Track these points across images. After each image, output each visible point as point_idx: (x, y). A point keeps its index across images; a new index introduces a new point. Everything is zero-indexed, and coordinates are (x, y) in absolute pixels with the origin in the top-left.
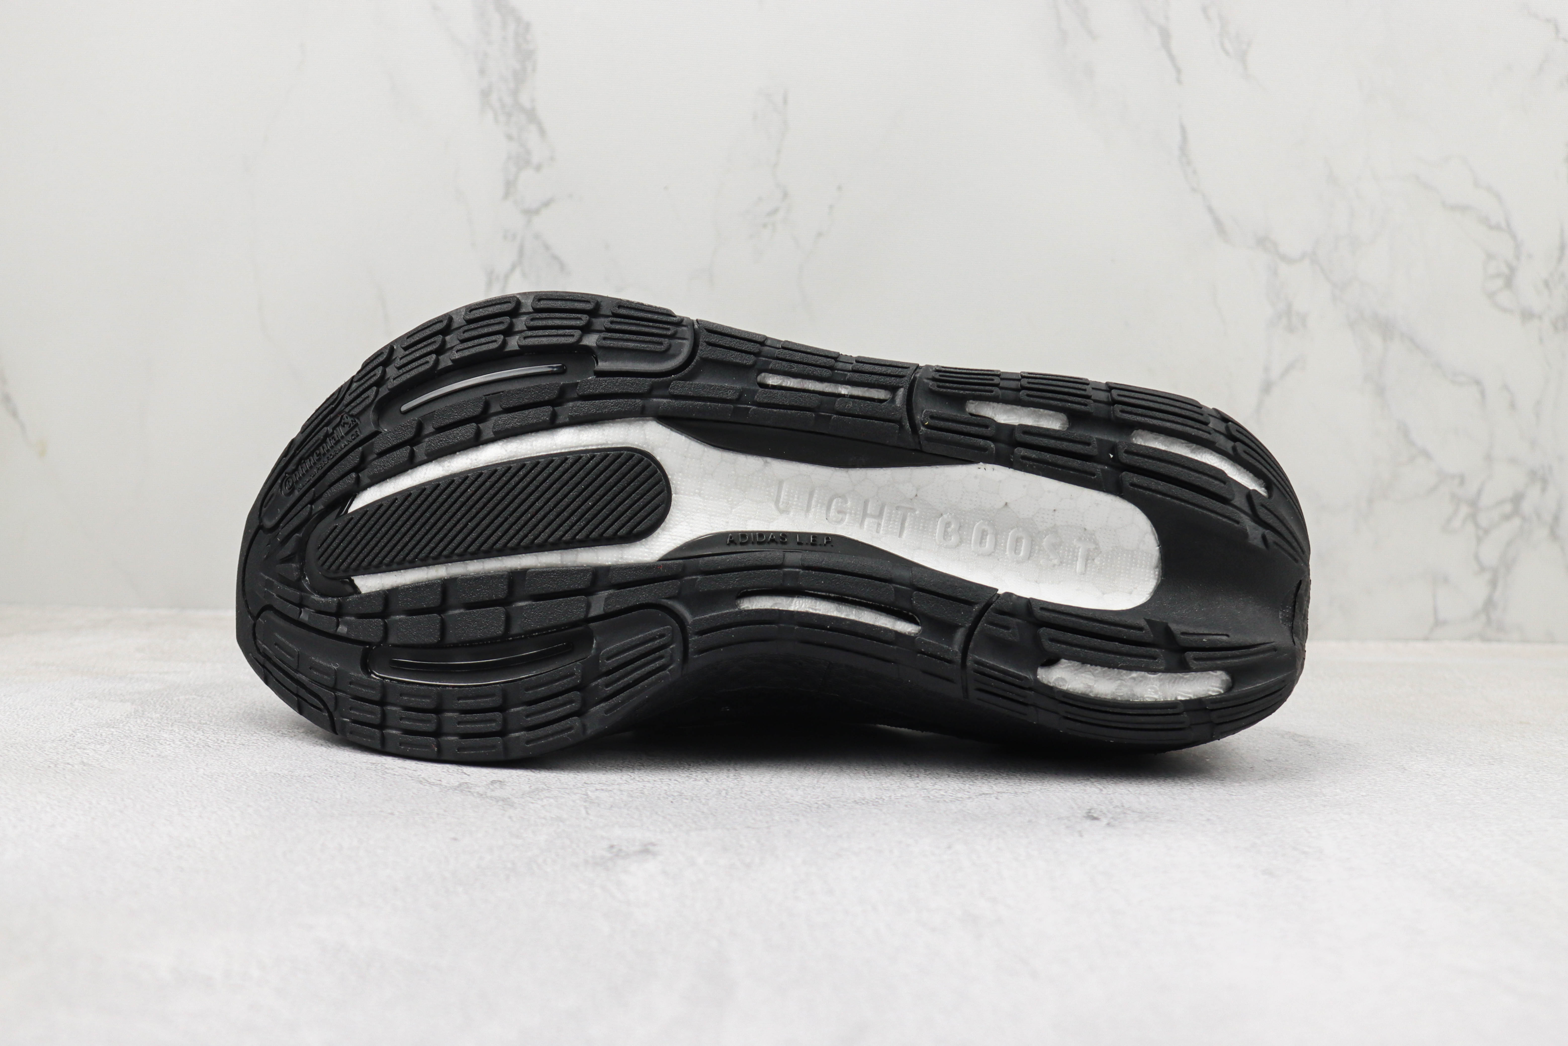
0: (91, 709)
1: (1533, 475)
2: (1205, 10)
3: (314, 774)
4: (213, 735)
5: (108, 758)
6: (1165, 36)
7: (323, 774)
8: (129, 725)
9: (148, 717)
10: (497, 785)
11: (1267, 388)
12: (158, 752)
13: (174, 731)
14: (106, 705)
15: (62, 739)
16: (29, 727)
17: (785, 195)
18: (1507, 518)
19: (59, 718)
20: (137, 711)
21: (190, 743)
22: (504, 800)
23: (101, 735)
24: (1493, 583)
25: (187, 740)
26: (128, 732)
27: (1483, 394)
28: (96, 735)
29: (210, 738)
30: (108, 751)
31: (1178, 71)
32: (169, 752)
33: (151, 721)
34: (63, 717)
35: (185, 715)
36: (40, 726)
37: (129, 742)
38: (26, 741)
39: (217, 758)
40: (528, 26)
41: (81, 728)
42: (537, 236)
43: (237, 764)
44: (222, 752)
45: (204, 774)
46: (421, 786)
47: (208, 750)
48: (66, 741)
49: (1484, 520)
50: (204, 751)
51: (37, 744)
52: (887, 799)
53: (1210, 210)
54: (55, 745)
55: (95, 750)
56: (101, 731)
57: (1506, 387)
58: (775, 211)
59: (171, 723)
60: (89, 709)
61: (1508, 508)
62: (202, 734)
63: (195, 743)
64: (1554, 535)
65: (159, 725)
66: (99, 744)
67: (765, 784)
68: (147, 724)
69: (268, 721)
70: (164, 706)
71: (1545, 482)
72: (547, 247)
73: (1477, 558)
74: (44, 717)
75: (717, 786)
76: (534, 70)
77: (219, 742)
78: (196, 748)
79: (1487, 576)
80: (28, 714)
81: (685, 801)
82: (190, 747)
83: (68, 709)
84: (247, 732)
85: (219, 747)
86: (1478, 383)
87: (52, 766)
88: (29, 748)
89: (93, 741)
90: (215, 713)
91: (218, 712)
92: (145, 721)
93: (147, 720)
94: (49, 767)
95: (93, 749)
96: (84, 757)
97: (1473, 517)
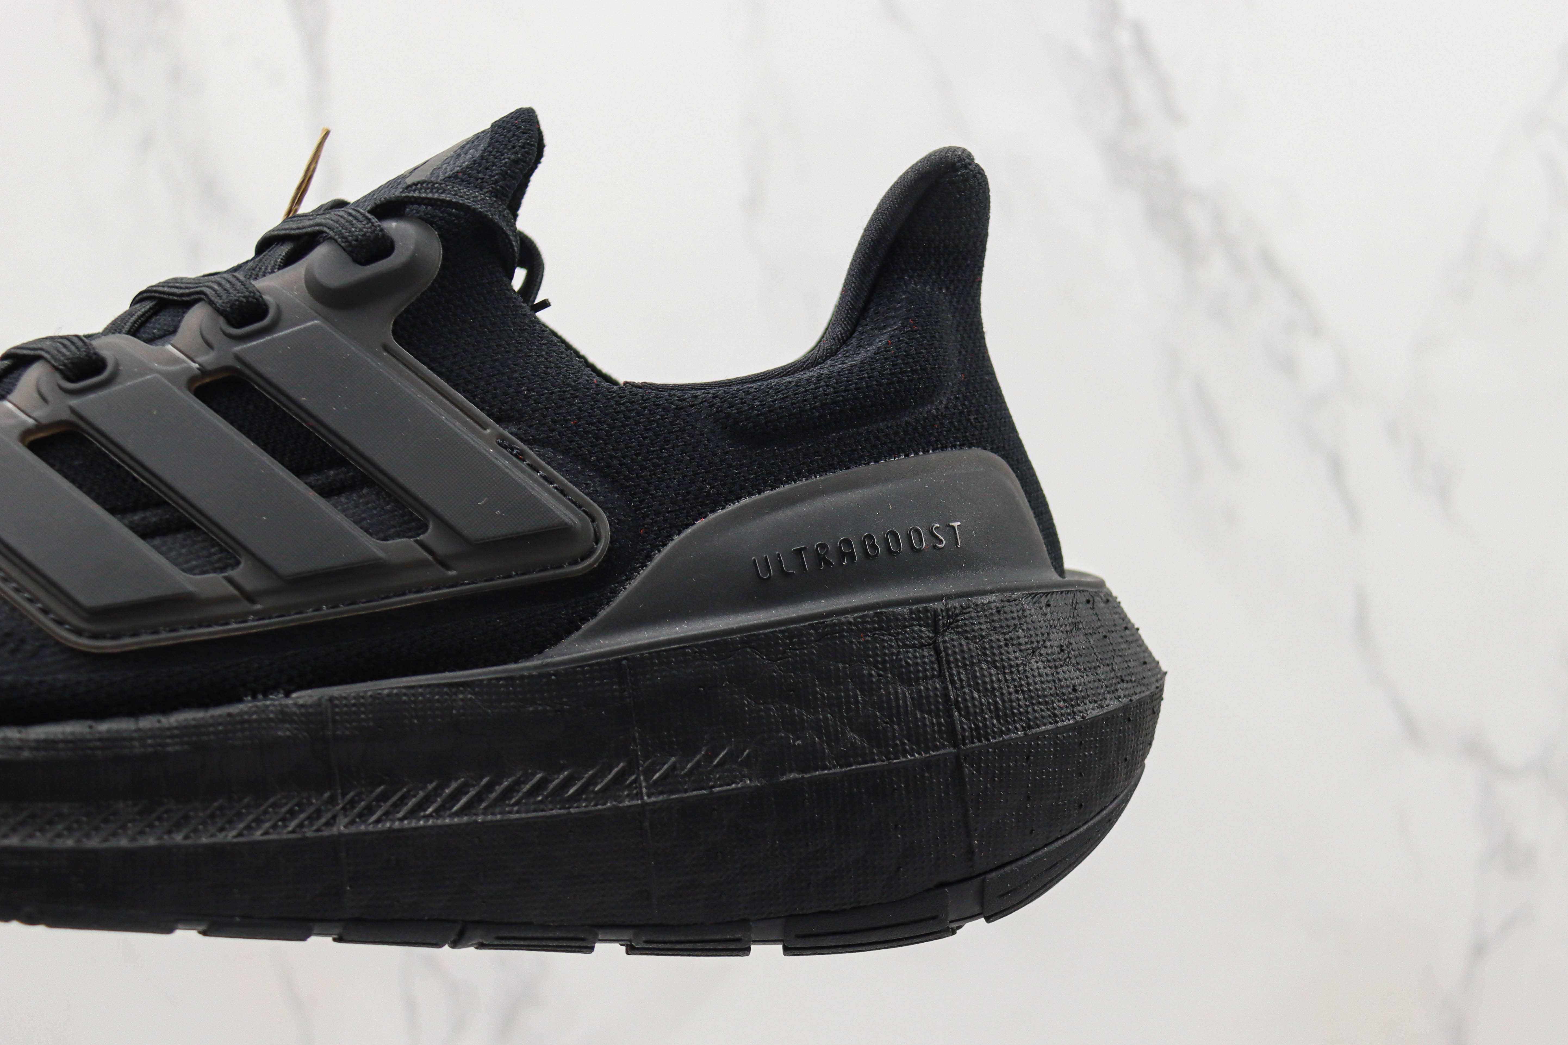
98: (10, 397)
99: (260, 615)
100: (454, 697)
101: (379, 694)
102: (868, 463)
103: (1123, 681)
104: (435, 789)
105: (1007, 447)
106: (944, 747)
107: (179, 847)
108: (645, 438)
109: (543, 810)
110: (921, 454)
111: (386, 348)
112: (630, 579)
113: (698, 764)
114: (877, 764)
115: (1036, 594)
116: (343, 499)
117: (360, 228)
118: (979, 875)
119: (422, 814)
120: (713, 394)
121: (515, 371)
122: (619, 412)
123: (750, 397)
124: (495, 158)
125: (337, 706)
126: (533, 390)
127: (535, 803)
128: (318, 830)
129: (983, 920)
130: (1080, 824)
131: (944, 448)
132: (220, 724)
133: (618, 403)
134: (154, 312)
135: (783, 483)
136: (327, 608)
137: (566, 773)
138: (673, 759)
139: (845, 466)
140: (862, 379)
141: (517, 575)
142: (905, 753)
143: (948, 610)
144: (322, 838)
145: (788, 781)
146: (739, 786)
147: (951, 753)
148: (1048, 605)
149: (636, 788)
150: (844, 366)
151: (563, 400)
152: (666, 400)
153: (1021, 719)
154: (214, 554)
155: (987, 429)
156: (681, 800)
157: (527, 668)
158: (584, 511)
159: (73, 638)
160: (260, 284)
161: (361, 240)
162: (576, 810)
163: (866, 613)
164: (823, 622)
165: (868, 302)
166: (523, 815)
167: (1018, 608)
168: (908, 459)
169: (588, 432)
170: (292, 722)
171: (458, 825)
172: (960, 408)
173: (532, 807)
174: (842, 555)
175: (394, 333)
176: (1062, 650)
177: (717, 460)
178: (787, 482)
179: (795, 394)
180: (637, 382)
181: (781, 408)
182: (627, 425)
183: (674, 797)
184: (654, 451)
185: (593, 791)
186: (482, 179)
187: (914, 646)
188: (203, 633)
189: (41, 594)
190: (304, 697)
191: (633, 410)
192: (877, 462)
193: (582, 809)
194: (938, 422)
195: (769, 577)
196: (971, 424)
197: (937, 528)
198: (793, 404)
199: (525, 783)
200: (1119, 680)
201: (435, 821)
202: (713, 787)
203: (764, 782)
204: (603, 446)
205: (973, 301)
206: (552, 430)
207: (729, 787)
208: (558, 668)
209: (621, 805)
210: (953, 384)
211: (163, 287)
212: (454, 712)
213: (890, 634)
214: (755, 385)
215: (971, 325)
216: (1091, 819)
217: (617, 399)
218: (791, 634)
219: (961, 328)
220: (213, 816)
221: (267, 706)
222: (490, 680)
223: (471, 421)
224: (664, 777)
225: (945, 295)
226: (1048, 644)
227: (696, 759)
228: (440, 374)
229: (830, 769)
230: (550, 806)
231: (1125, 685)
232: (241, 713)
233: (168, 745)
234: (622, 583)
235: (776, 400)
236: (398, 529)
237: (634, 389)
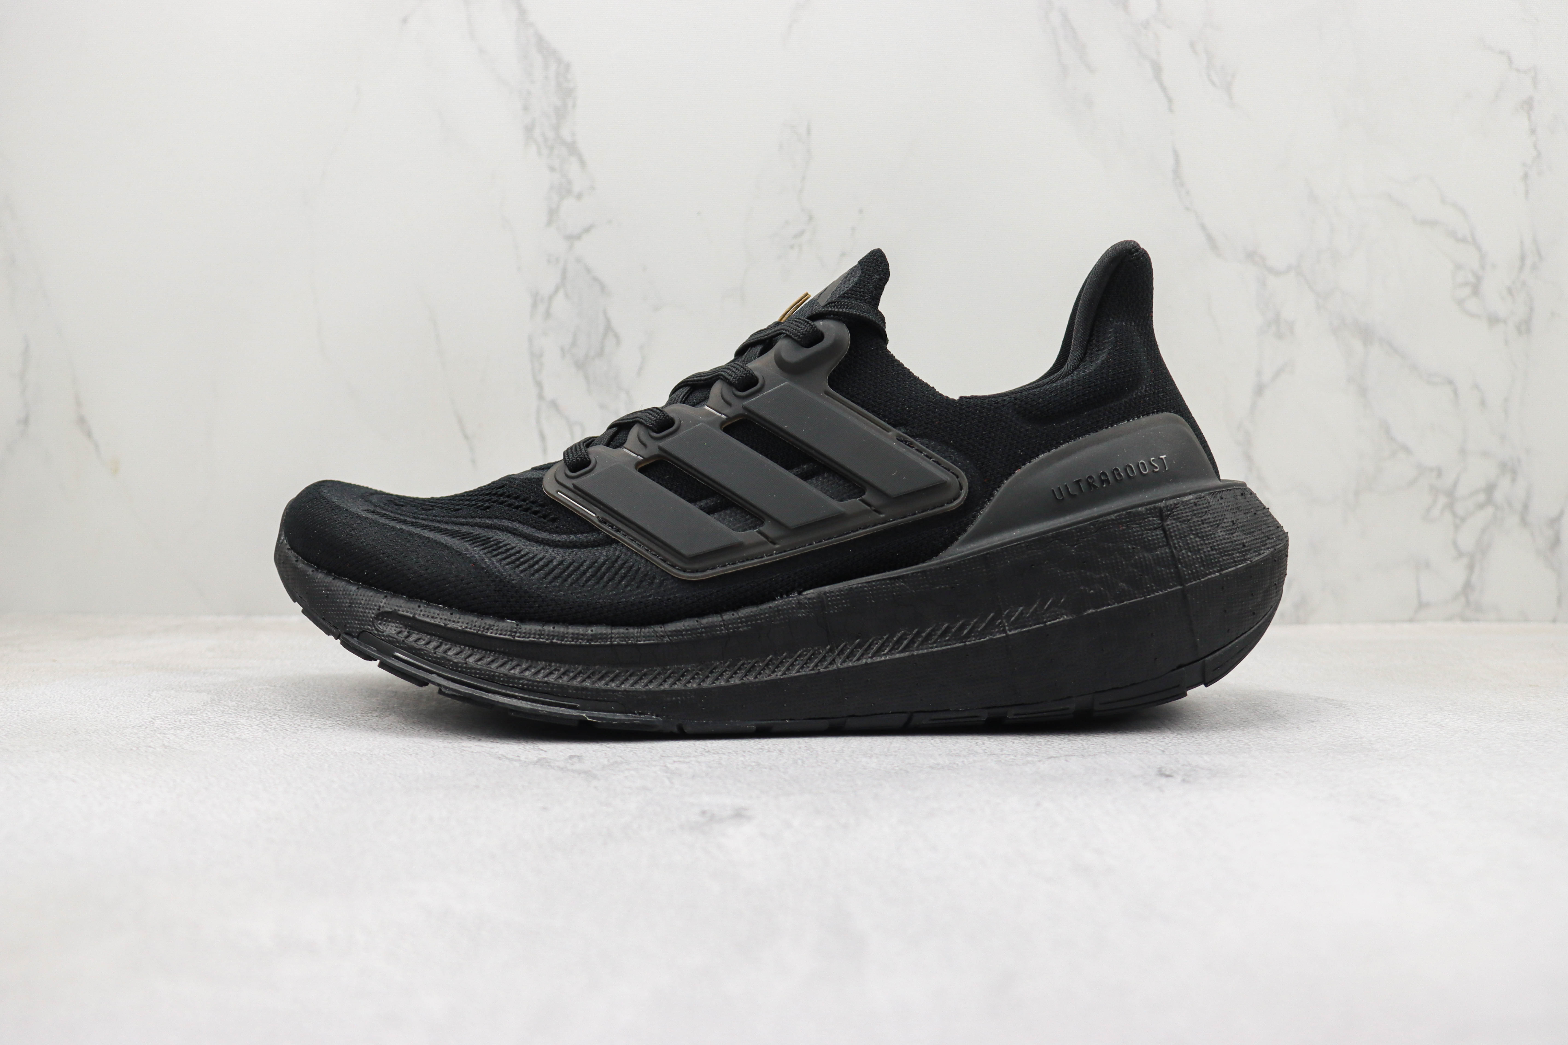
0: (169, 699)
1: (1504, 467)
2: (1192, 45)
3: (393, 753)
4: (290, 720)
5: (189, 741)
6: (1157, 70)
7: (402, 752)
8: (207, 712)
9: (224, 705)
10: (575, 760)
11: (1260, 390)
12: (237, 736)
13: (251, 717)
14: (183, 695)
15: (143, 725)
16: (109, 715)
17: (811, 218)
18: (1481, 506)
19: (138, 707)
20: (214, 700)
21: (268, 727)
22: (586, 772)
23: (180, 721)
24: (1471, 567)
25: (264, 725)
26: (206, 718)
27: (1455, 392)
28: (175, 721)
29: (286, 723)
30: (188, 735)
31: (1170, 100)
32: (248, 735)
33: (228, 708)
34: (141, 706)
35: (260, 703)
36: (120, 714)
37: (207, 727)
38: (107, 727)
39: (296, 740)
40: (568, 66)
41: (160, 715)
42: (578, 260)
43: (315, 745)
44: (299, 734)
45: (285, 754)
46: (501, 762)
47: (286, 733)
48: (146, 727)
49: (1460, 509)
50: (282, 734)
51: (118, 730)
52: (960, 764)
53: (1203, 227)
54: (135, 731)
55: (175, 735)
56: (179, 718)
57: (1476, 386)
58: (802, 233)
59: (247, 710)
60: (166, 698)
61: (1482, 497)
62: (279, 719)
63: (272, 727)
64: (1524, 521)
65: (236, 712)
66: (179, 729)
67: (837, 754)
68: (224, 711)
69: (341, 707)
70: (239, 695)
71: (1514, 473)
72: (588, 270)
73: (1455, 544)
74: (124, 706)
75: (792, 756)
76: (574, 106)
77: (295, 726)
78: (273, 731)
79: (1465, 561)
80: (108, 704)
81: (764, 770)
82: (267, 731)
83: (146, 699)
84: (322, 717)
85: (296, 731)
86: (1451, 382)
87: (134, 749)
88: (110, 733)
89: (172, 726)
90: (290, 701)
91: (292, 700)
92: (221, 709)
93: (223, 708)
94: (131, 749)
95: (173, 734)
96: (165, 741)
97: (1450, 506)
98: (625, 445)
99: (779, 551)
100: (893, 585)
101: (851, 588)
102: (1107, 427)
103: (1269, 538)
104: (887, 639)
105: (1182, 410)
106: (1175, 586)
107: (752, 683)
108: (979, 427)
109: (950, 645)
110: (1136, 419)
111: (827, 393)
112: (983, 508)
113: (1036, 610)
114: (1138, 599)
115: (1214, 493)
116: (814, 481)
117: (803, 328)
118: (1201, 659)
119: (883, 653)
120: (1014, 397)
121: (900, 397)
122: (962, 414)
123: (1036, 397)
124: (868, 279)
125: (828, 597)
126: (911, 407)
127: (945, 641)
128: (826, 667)
129: (1203, 686)
130: (1255, 624)
131: (1148, 414)
132: (766, 613)
133: (961, 409)
134: (690, 392)
135: (1062, 444)
136: (816, 543)
137: (961, 622)
138: (1021, 608)
139: (1095, 430)
140: (1097, 379)
141: (919, 513)
142: (1153, 592)
143: (1167, 506)
144: (829, 671)
145: (1088, 615)
146: (1061, 620)
147: (1179, 589)
148: (1222, 498)
149: (1002, 627)
150: (1085, 373)
151: (929, 410)
152: (988, 404)
153: (1217, 566)
154: (749, 519)
155: (1170, 401)
156: (1028, 631)
157: (933, 565)
158: (952, 472)
159: (681, 573)
160: (751, 366)
161: (805, 334)
162: (970, 643)
163: (1121, 513)
164: (1098, 521)
165: (1091, 335)
166: (940, 649)
167: (1206, 501)
168: (1129, 423)
169: (947, 427)
170: (806, 608)
171: (903, 658)
172: (1153, 390)
173: (944, 643)
174: (1102, 482)
175: (829, 385)
176: (1234, 524)
177: (1022, 435)
178: (1064, 443)
179: (1062, 392)
180: (967, 396)
181: (1054, 401)
182: (968, 421)
183: (1024, 630)
184: (985, 434)
185: (977, 631)
186: (863, 292)
187: (1150, 529)
188: (749, 564)
189: (661, 552)
190: (810, 593)
191: (970, 412)
192: (1112, 426)
193: (973, 642)
194: (1142, 400)
195: (1063, 499)
196: (1161, 399)
197: (1153, 460)
198: (1061, 398)
199: (938, 630)
200: (1266, 538)
201: (890, 656)
202: (1046, 622)
203: (1075, 616)
204: (956, 434)
205: (1150, 328)
206: (927, 428)
207: (1055, 621)
208: (950, 563)
209: (994, 637)
210: (1148, 377)
211: (693, 378)
212: (894, 594)
213: (1136, 524)
214: (1038, 390)
215: (1151, 342)
216: (1260, 621)
217: (960, 406)
218: (1080, 530)
219: (1146, 344)
220: (767, 665)
221: (791, 601)
222: (913, 573)
223: (880, 429)
224: (1017, 619)
225: (1134, 326)
226: (1225, 520)
227: (1034, 607)
228: (858, 404)
229: (1112, 605)
230: (954, 642)
231: (1270, 541)
232: (777, 606)
233: (739, 627)
234: (978, 511)
235: (1051, 397)
236: (848, 494)
237: (967, 400)
